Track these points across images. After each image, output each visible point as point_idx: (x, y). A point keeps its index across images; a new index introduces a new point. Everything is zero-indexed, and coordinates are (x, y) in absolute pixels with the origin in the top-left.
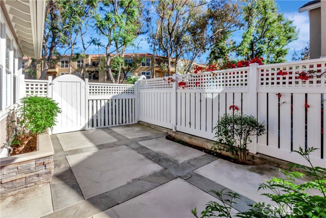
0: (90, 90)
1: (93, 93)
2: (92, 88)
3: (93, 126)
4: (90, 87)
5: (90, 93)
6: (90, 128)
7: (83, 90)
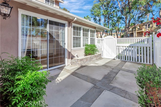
0: (118, 42)
1: (119, 43)
2: (118, 41)
3: (119, 59)
4: (118, 40)
5: (118, 43)
6: (118, 59)
7: (114, 42)
